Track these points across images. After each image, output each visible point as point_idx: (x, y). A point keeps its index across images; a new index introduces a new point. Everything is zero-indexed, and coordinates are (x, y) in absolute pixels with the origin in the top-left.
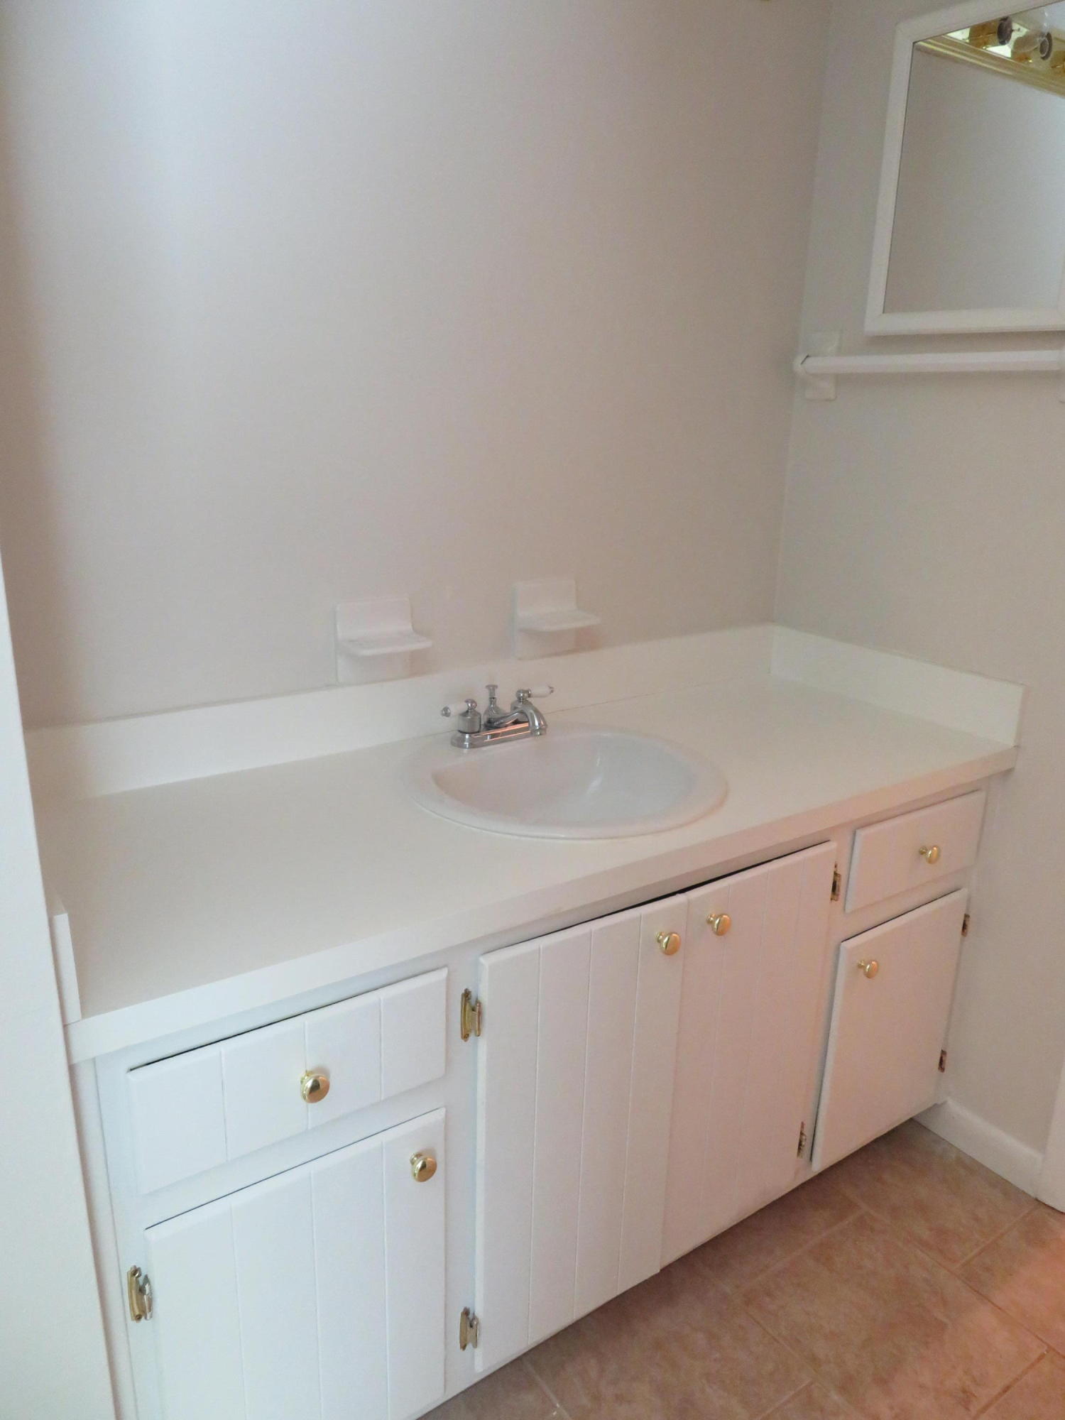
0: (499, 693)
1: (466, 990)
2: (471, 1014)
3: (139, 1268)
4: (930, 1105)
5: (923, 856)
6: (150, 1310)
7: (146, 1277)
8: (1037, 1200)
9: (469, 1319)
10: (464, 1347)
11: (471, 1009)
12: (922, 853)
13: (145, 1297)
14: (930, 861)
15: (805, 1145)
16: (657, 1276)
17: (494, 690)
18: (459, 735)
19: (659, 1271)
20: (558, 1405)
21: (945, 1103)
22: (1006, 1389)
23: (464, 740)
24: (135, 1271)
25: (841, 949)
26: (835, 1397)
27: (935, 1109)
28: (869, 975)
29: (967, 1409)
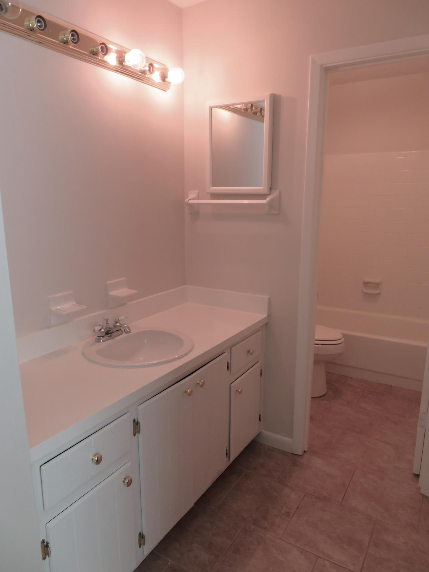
0: (109, 322)
1: (134, 419)
2: (136, 426)
3: (44, 539)
4: (258, 433)
5: (249, 353)
6: (50, 553)
7: (47, 542)
8: (292, 453)
9: (141, 536)
10: (140, 547)
11: (136, 424)
12: (249, 352)
13: (49, 548)
14: (251, 354)
15: (228, 454)
16: (193, 507)
17: (108, 320)
18: (98, 338)
19: (193, 505)
20: (170, 560)
21: (262, 432)
22: (298, 508)
23: (100, 339)
24: (43, 542)
25: (231, 386)
26: (253, 527)
27: (259, 435)
28: (240, 393)
29: (289, 517)
